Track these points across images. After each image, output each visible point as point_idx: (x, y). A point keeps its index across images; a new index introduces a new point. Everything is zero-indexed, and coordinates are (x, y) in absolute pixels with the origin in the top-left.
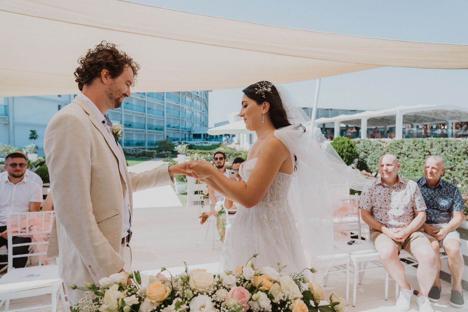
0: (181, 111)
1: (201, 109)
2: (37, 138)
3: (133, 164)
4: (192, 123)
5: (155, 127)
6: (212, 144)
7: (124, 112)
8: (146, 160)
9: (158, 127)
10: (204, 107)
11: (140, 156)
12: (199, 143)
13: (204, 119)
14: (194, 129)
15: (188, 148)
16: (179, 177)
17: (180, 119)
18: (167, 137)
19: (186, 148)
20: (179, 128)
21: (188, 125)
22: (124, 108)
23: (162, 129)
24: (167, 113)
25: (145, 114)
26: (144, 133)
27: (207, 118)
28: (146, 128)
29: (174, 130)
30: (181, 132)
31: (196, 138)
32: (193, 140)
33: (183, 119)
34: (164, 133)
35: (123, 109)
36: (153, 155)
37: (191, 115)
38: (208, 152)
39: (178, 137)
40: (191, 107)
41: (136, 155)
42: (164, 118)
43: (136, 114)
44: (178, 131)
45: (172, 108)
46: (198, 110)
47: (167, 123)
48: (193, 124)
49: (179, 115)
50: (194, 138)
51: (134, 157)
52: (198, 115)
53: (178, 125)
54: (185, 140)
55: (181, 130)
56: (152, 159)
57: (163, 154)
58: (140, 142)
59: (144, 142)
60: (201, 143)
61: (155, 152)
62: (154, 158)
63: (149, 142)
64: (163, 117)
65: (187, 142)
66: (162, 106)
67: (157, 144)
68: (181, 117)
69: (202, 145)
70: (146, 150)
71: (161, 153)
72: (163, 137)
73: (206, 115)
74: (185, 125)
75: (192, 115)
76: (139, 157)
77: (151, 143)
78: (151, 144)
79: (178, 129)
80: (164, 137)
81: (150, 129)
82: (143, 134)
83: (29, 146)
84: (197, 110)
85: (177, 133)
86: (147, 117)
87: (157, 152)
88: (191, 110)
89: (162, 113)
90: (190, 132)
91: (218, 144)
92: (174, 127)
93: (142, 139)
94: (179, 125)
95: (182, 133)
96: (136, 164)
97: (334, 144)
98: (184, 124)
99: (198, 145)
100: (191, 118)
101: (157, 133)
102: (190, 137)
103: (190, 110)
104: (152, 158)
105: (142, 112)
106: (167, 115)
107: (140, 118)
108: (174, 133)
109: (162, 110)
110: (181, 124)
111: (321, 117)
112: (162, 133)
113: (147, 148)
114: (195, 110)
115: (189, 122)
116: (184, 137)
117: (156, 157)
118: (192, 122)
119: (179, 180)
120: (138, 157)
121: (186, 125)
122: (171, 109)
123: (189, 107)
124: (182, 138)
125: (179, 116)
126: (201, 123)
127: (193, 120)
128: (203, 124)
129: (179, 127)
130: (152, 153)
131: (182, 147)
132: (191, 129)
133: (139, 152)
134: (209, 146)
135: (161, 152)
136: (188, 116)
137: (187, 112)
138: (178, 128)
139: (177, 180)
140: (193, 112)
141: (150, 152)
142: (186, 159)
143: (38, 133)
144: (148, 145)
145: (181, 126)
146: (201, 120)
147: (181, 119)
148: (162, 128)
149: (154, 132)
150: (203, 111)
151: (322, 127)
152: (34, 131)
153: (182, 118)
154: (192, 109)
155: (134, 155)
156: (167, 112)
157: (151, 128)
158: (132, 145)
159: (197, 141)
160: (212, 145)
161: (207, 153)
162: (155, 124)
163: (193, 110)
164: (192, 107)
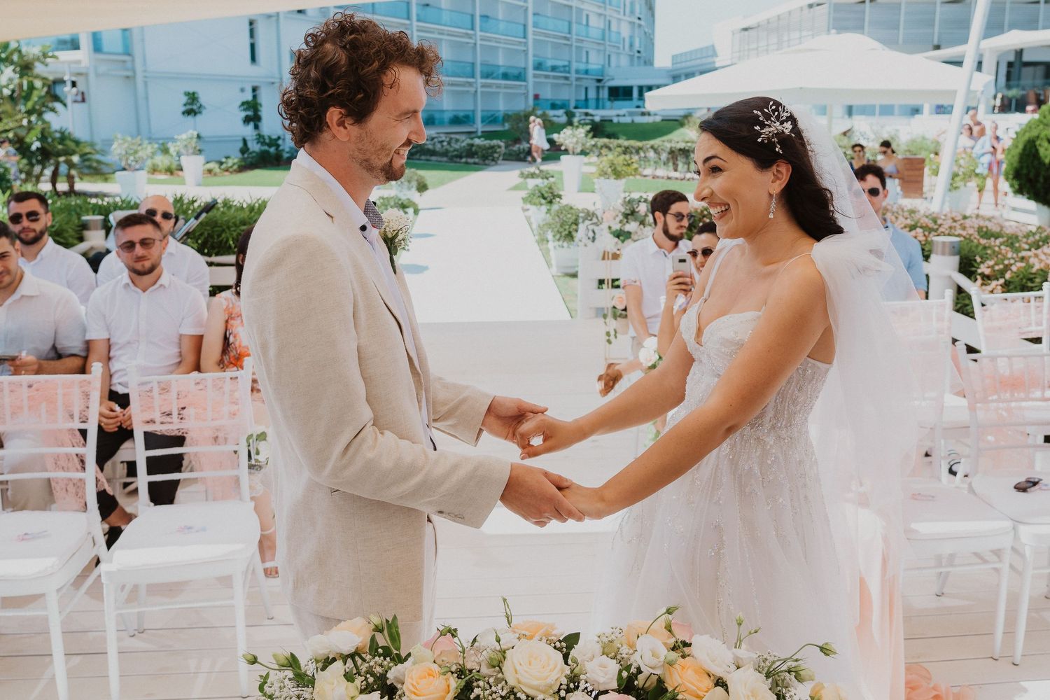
0: (574, 20)
1: (632, 12)
2: (200, 113)
3: (442, 183)
4: (607, 53)
5: (502, 70)
6: (663, 116)
7: (418, 30)
8: (476, 167)
9: (510, 71)
10: (641, 5)
11: (461, 157)
12: (624, 116)
13: (640, 42)
14: (611, 71)
15: (591, 135)
16: (561, 230)
17: (571, 45)
18: (536, 97)
19: (586, 136)
20: (569, 72)
21: (595, 62)
22: (418, 20)
23: (520, 76)
24: (535, 29)
25: (475, 35)
26: (472, 90)
27: (649, 39)
28: (478, 74)
29: (555, 77)
30: (574, 83)
31: (615, 100)
32: (608, 104)
33: (579, 44)
34: (526, 86)
35: (415, 23)
36: (496, 155)
37: (604, 31)
38: (648, 146)
39: (567, 98)
40: (605, 9)
41: (450, 154)
42: (526, 44)
43: (448, 35)
44: (566, 78)
45: (549, 15)
46: (624, 14)
47: (536, 59)
48: (609, 56)
49: (570, 33)
50: (612, 98)
51: (445, 159)
52: (625, 31)
53: (566, 63)
54: (587, 107)
55: (573, 76)
56: (493, 166)
57: (524, 150)
58: (461, 114)
59: (470, 113)
60: (631, 114)
61: (499, 147)
62: (496, 164)
63: (485, 113)
64: (524, 40)
65: (590, 111)
66: (522, 7)
67: (507, 118)
68: (574, 37)
69: (633, 121)
70: (477, 141)
71: (516, 148)
72: (523, 97)
73: (646, 30)
74: (587, 62)
75: (607, 31)
76: (458, 160)
77: (492, 116)
78: (491, 119)
79: (568, 75)
80: (526, 97)
81: (487, 75)
82: (468, 91)
83: (184, 136)
84: (621, 16)
85: (564, 84)
86: (479, 42)
87: (507, 147)
88: (603, 17)
89: (521, 28)
90: (599, 81)
91: (680, 116)
92: (554, 68)
93: (466, 106)
94: (569, 62)
95: (577, 86)
96: (451, 180)
97: (1041, 126)
98: (584, 60)
99: (622, 120)
100: (603, 39)
101: (506, 87)
102: (601, 96)
103: (600, 15)
104: (493, 163)
105: (467, 29)
106: (535, 33)
107: (462, 45)
108: (554, 86)
109: (522, 21)
110: (574, 60)
111: (1008, 31)
112: (521, 86)
113: (480, 130)
114: (615, 15)
115: (599, 51)
116: (583, 97)
117: (503, 159)
118: (605, 50)
119: (561, 236)
120: (455, 159)
121: (590, 61)
122: (547, 17)
123: (600, 7)
124: (577, 101)
125: (568, 36)
126: (632, 54)
127: (609, 45)
128: (639, 58)
129: (569, 66)
130: (492, 147)
131: (574, 136)
132: (602, 72)
133: (457, 146)
134: (654, 123)
135: (517, 146)
136: (595, 33)
137: (591, 23)
138: (565, 72)
139: (554, 236)
140: (610, 22)
141: (487, 145)
142: (586, 164)
143: (203, 99)
144: (483, 121)
145: (574, 66)
146: (631, 45)
147: (574, 44)
148: (520, 74)
149: (498, 86)
150: (639, 19)
151: (1012, 58)
152: (194, 94)
153: (578, 41)
154: (608, 13)
155: (445, 154)
156: (536, 25)
157: (492, 73)
158: (442, 123)
159: (620, 108)
160: (663, 120)
161: (645, 148)
162: (501, 60)
163: (610, 16)
164: (608, 7)
